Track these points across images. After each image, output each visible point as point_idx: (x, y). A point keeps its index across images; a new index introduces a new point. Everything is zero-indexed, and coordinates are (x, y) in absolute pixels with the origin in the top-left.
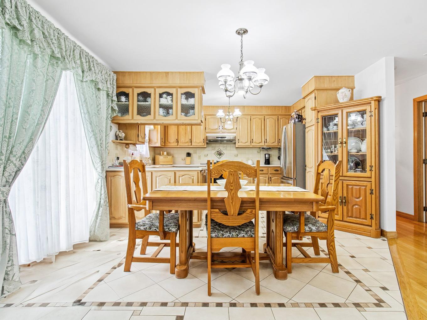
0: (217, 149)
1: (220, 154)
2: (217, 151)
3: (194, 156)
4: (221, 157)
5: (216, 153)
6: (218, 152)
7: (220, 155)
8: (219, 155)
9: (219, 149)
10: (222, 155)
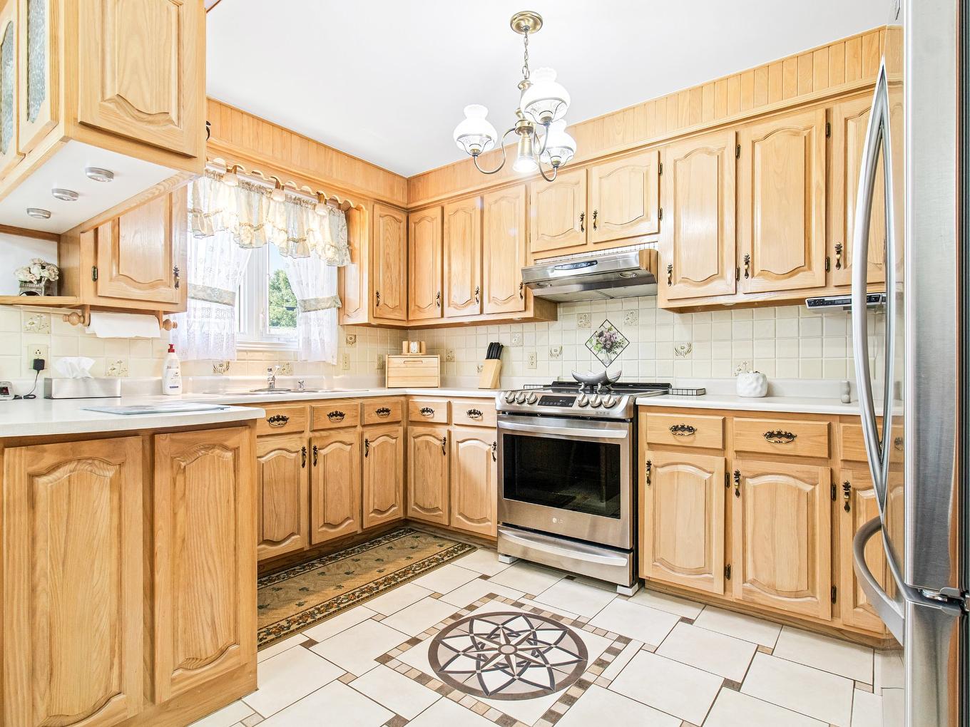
0: (596, 326)
1: (610, 345)
2: (599, 332)
3: (514, 355)
4: (613, 356)
5: (594, 342)
6: (601, 335)
7: (609, 350)
8: (605, 347)
9: (607, 325)
10: (618, 350)
